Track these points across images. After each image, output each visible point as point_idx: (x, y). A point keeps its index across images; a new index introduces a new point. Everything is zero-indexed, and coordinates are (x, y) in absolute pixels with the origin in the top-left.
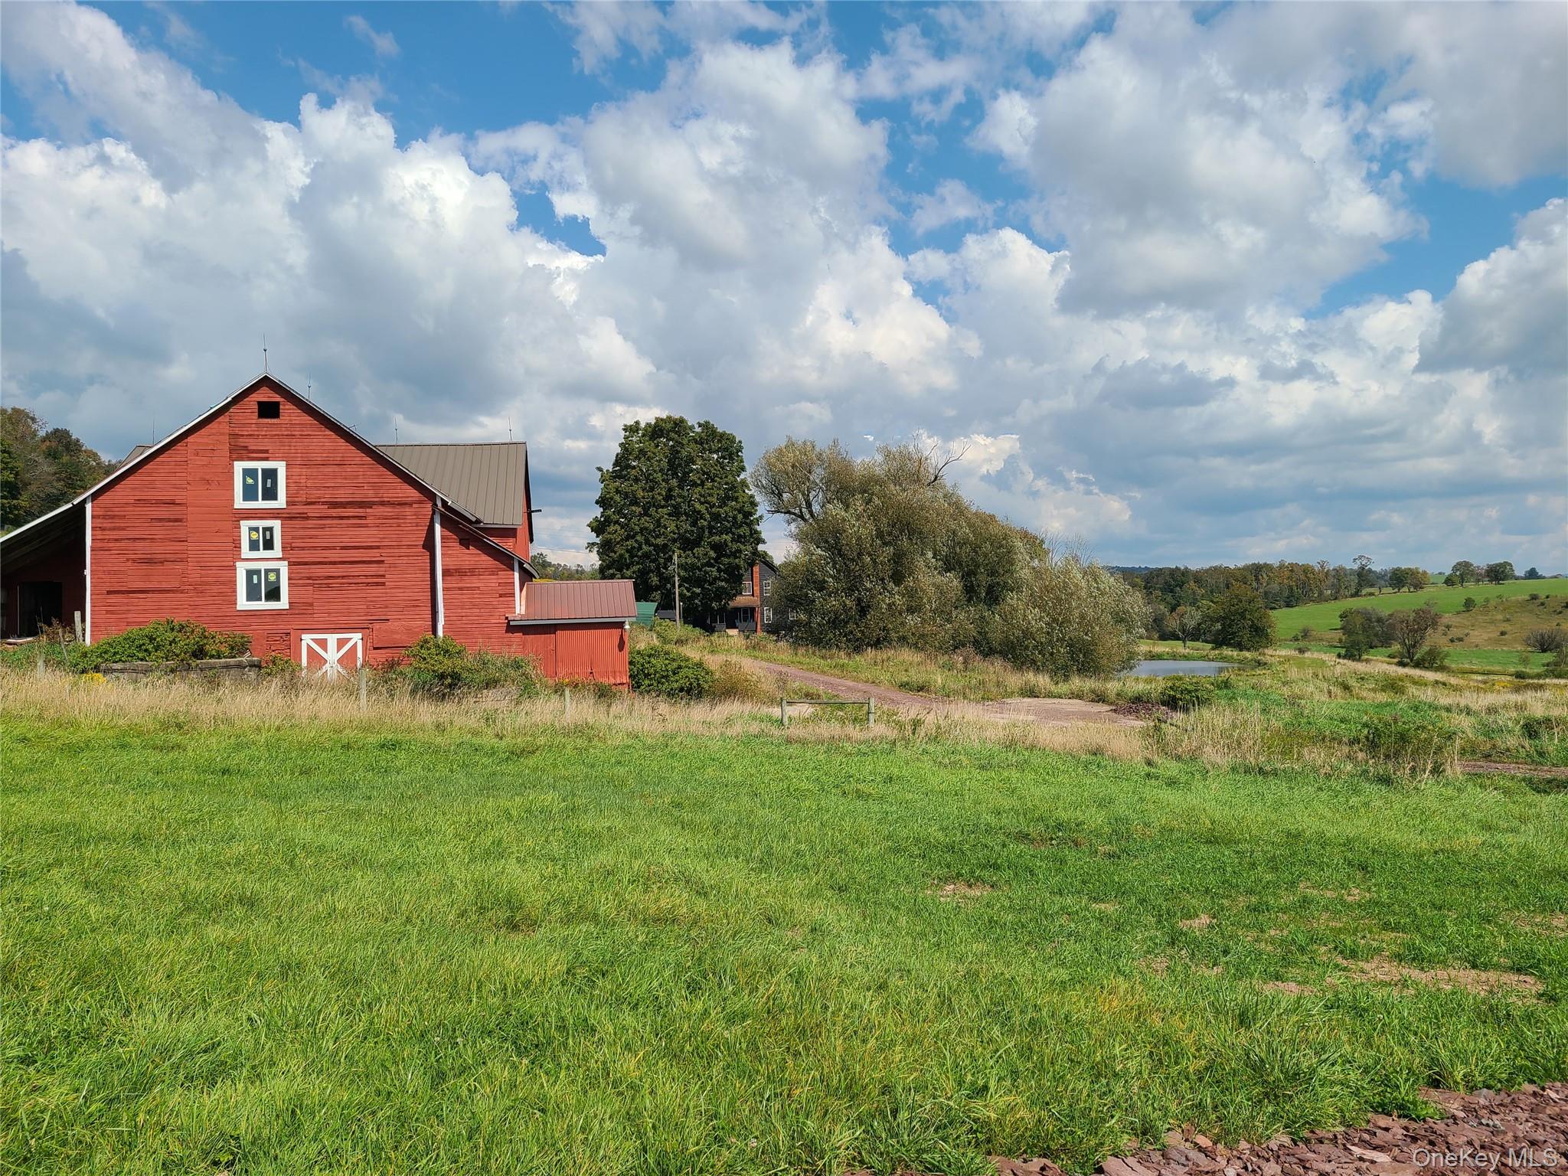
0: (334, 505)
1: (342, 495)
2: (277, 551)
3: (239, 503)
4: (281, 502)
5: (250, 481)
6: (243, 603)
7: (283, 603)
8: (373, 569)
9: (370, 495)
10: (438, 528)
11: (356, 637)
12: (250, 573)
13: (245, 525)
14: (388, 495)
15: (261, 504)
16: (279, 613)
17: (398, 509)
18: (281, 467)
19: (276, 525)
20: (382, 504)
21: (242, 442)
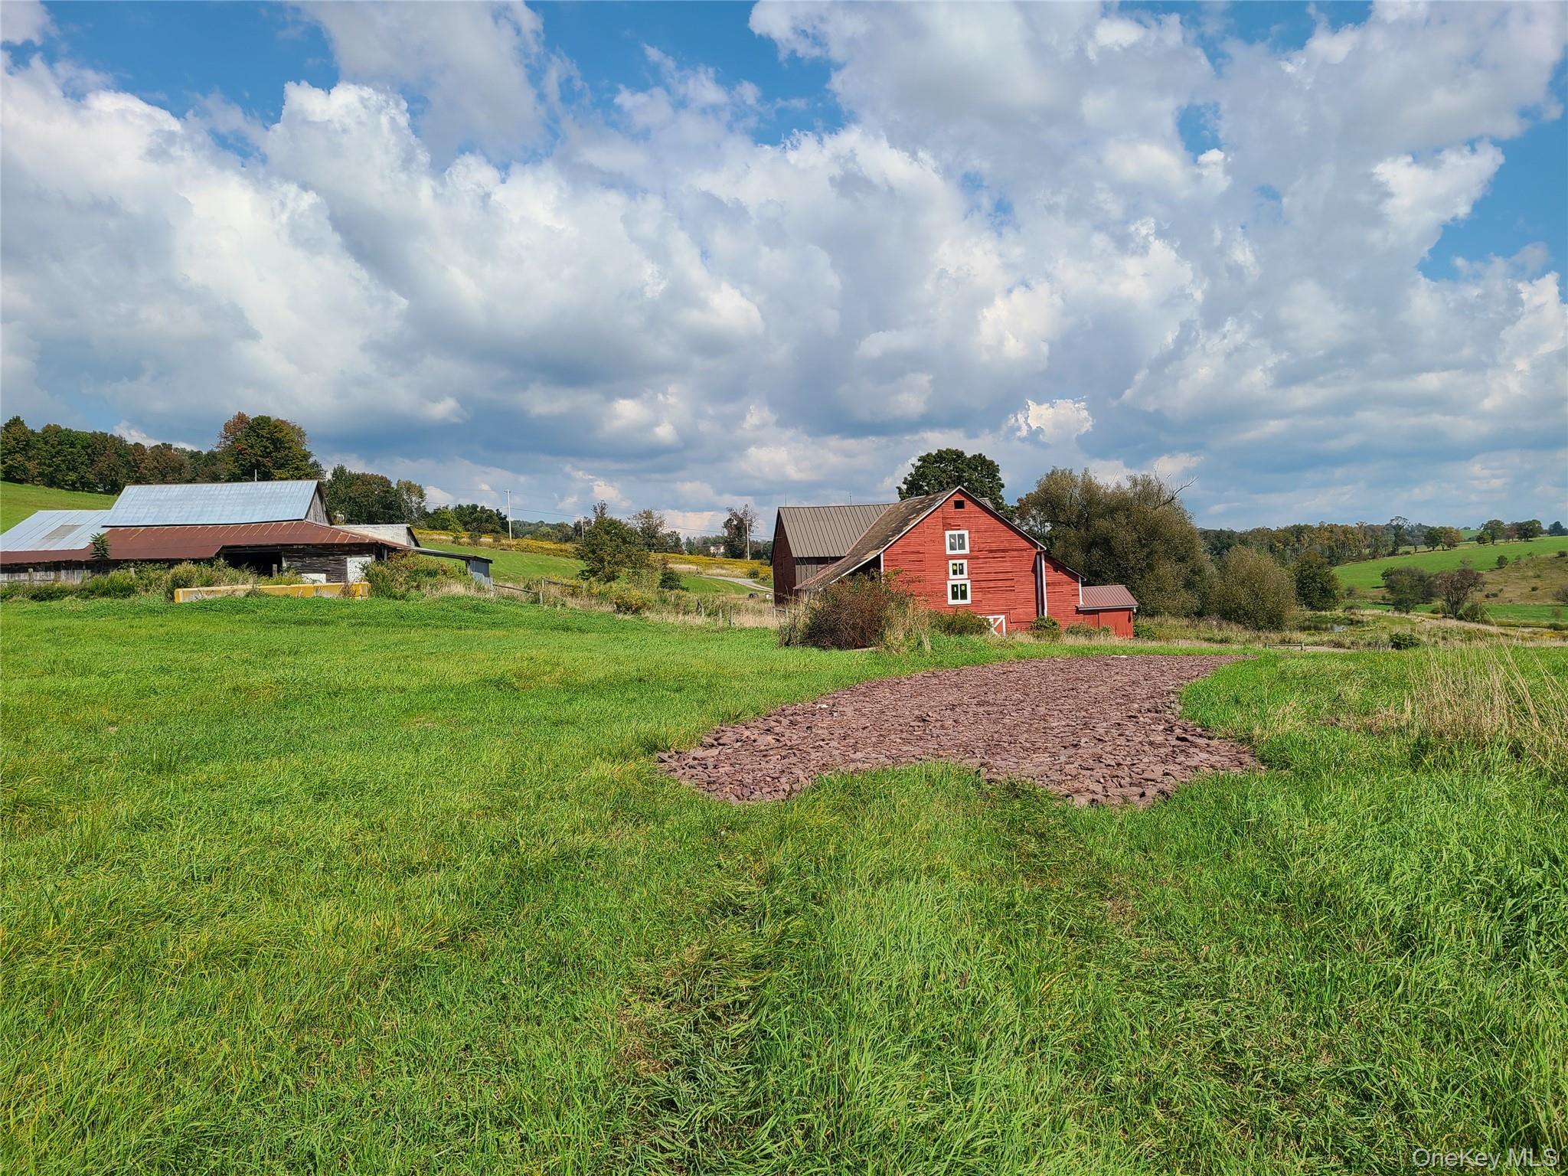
0: (991, 551)
1: (994, 547)
2: (965, 575)
3: (949, 552)
4: (967, 551)
5: (952, 541)
6: (951, 602)
7: (968, 601)
8: (1008, 583)
9: (1007, 545)
10: (1043, 562)
11: (1002, 618)
12: (953, 586)
13: (951, 562)
14: (1015, 545)
15: (958, 552)
16: (966, 606)
17: (1020, 552)
18: (966, 533)
19: (965, 562)
20: (1013, 550)
21: (948, 521)
